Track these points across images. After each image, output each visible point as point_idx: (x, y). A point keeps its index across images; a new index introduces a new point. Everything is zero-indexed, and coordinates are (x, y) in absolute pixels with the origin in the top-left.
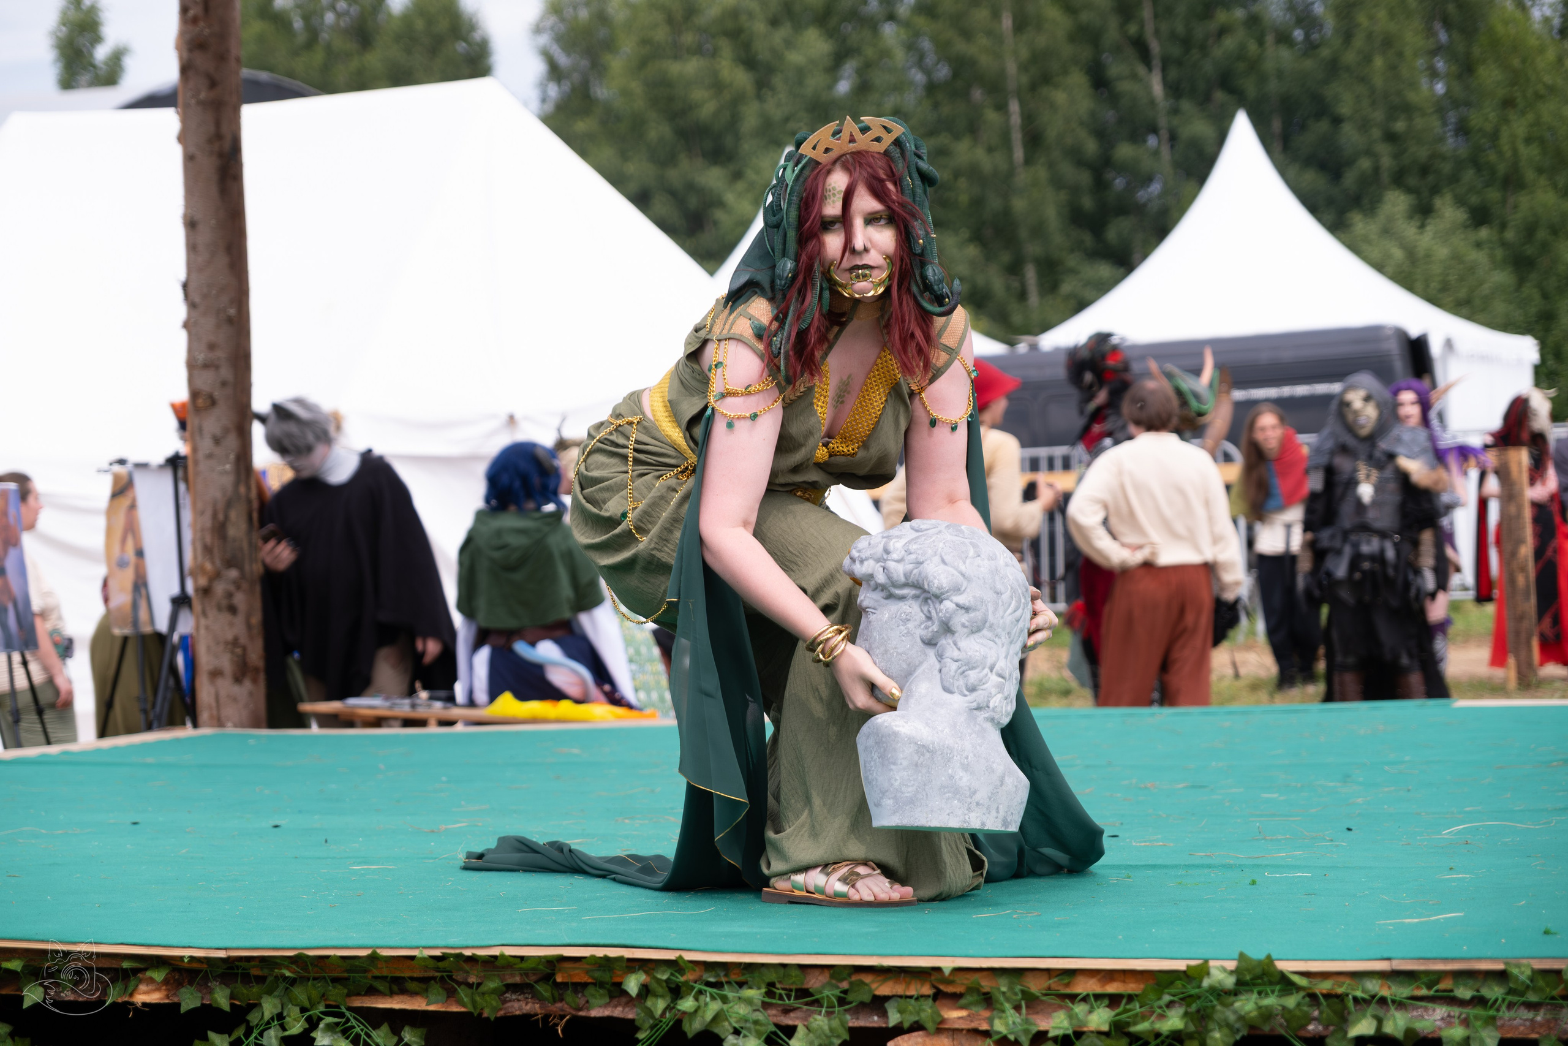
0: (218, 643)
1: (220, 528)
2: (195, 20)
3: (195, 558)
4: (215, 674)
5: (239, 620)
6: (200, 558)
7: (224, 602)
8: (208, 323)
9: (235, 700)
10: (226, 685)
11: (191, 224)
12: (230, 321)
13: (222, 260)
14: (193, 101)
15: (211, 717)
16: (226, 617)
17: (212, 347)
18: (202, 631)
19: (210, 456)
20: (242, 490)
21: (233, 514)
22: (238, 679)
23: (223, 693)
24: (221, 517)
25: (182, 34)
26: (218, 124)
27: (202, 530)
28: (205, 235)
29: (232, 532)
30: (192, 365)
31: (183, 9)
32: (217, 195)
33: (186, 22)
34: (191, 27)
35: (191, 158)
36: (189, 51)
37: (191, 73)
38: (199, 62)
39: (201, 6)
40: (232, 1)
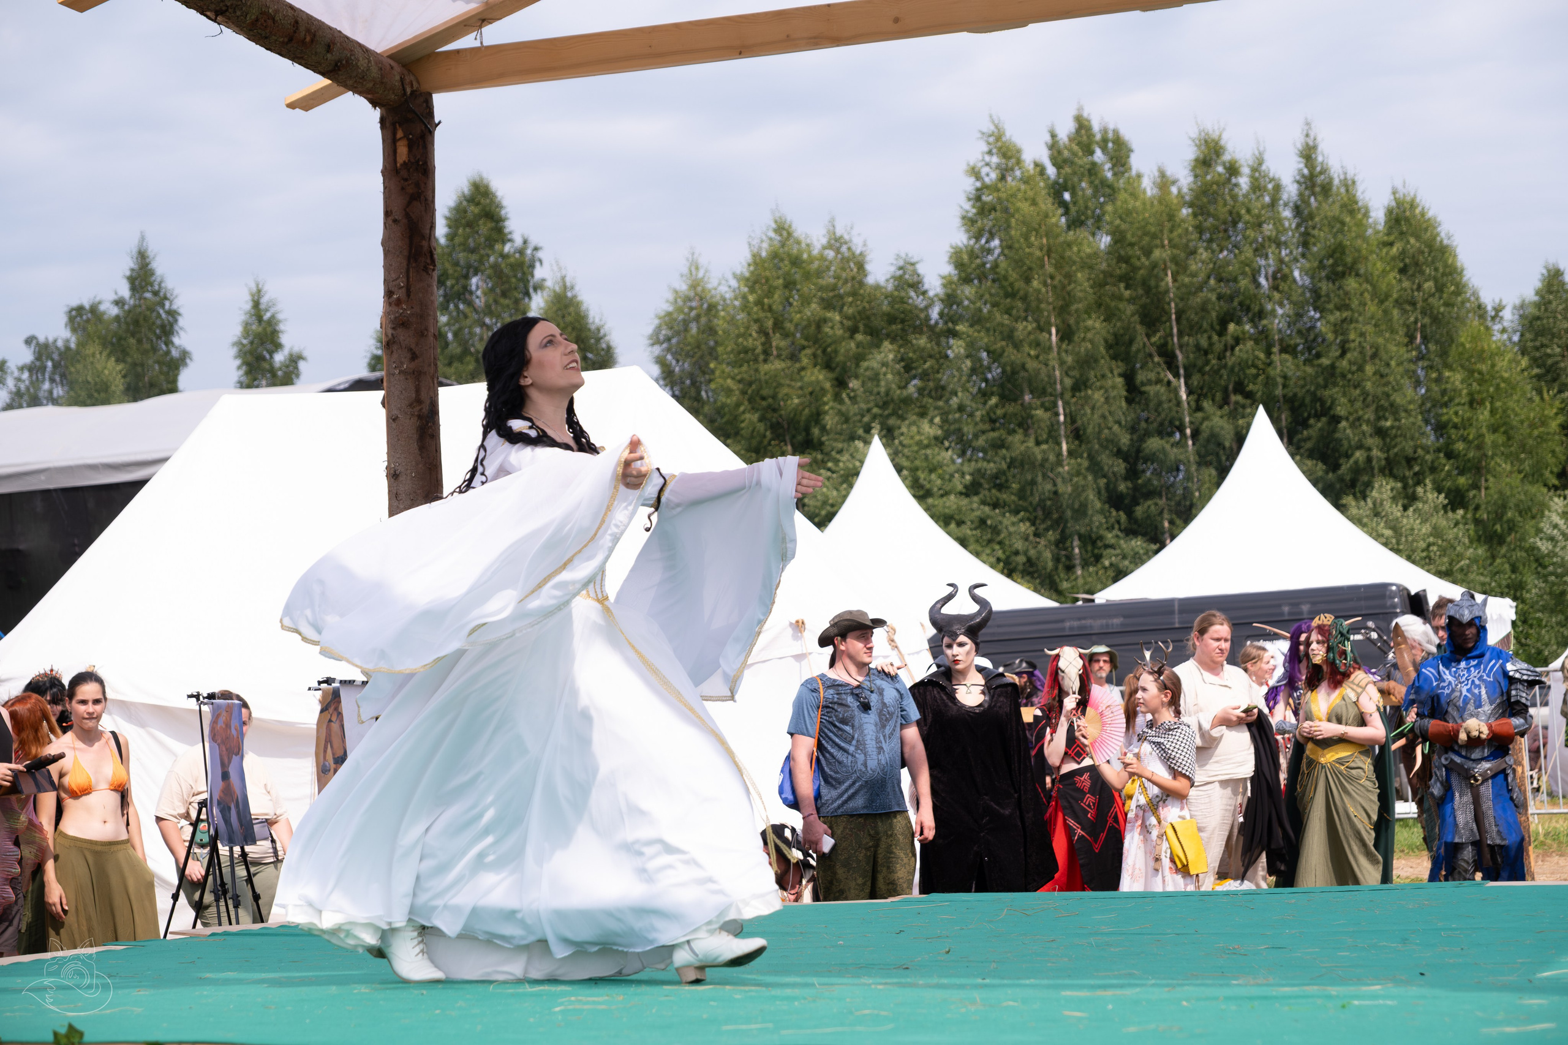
2: (398, 302)
11: (393, 476)
14: (397, 372)
25: (386, 314)
26: (418, 391)
28: (406, 485)
31: (389, 293)
32: (417, 451)
33: (390, 304)
34: (394, 308)
35: (394, 420)
36: (393, 328)
37: (395, 347)
38: (402, 338)
39: (404, 290)
40: (430, 286)
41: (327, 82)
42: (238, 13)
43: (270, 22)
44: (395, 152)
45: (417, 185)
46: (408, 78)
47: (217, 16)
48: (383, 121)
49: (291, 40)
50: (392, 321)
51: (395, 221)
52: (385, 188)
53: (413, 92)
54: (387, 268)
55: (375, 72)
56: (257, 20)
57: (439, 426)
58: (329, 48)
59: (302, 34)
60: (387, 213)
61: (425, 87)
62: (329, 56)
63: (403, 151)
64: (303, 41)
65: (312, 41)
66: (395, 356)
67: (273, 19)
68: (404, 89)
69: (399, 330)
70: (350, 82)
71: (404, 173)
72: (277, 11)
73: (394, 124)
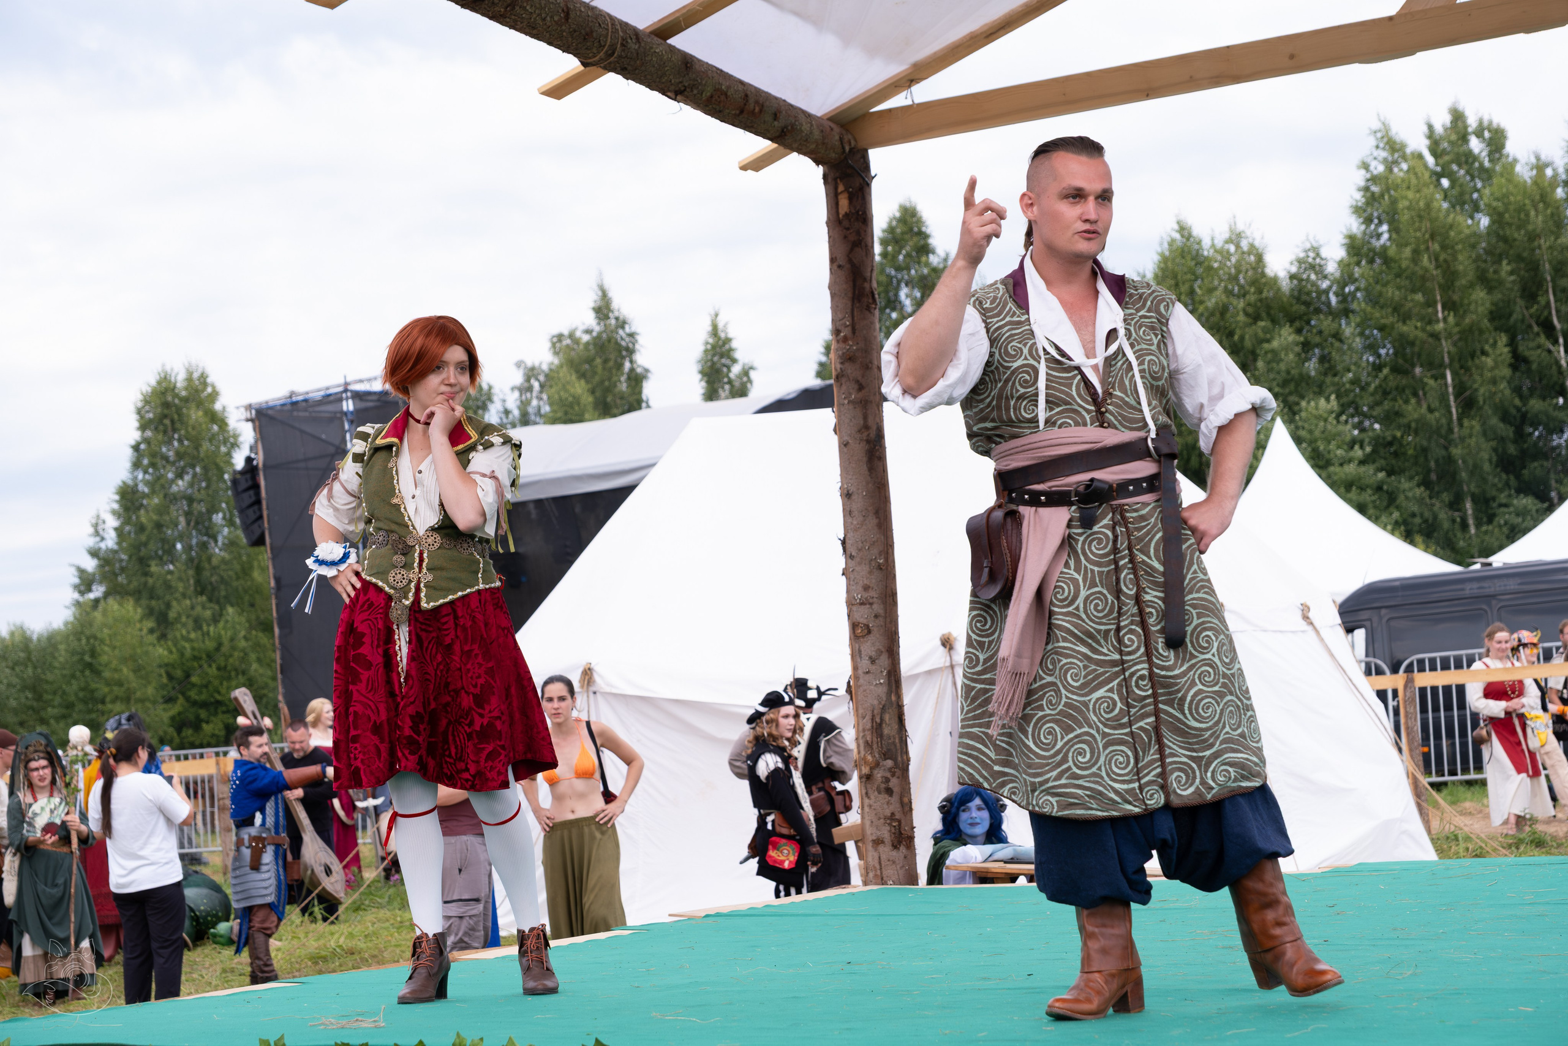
0: (879, 819)
1: (877, 728)
2: (845, 340)
3: (859, 753)
4: (878, 842)
5: (895, 799)
6: (863, 753)
7: (883, 786)
8: (863, 570)
9: (894, 862)
10: (886, 851)
11: (847, 495)
12: (879, 567)
13: (872, 521)
14: (846, 402)
15: (876, 875)
16: (884, 797)
17: (866, 588)
18: (867, 809)
19: (867, 673)
20: (893, 698)
21: (887, 717)
22: (895, 847)
23: (883, 857)
24: (878, 720)
26: (865, 418)
27: (864, 730)
28: (858, 503)
29: (886, 731)
30: (850, 604)
31: (836, 332)
32: (867, 472)
33: (838, 342)
34: (842, 345)
35: (845, 445)
36: (842, 363)
37: (843, 380)
38: (849, 371)
39: (850, 328)
40: (872, 323)
41: (775, 145)
42: (695, 92)
43: (723, 98)
44: (837, 204)
45: (858, 233)
46: (846, 138)
47: (676, 95)
48: (825, 177)
49: (742, 112)
50: (840, 357)
51: (839, 266)
52: (830, 237)
53: (851, 150)
54: (834, 309)
55: (817, 134)
56: (712, 97)
57: (885, 448)
58: (776, 116)
59: (752, 106)
60: (832, 260)
61: (861, 145)
62: (776, 123)
63: (844, 203)
64: (753, 112)
65: (761, 111)
66: (844, 387)
67: (726, 94)
68: (843, 148)
69: (847, 365)
70: (795, 145)
71: (846, 223)
72: (729, 87)
73: (835, 179)
